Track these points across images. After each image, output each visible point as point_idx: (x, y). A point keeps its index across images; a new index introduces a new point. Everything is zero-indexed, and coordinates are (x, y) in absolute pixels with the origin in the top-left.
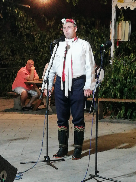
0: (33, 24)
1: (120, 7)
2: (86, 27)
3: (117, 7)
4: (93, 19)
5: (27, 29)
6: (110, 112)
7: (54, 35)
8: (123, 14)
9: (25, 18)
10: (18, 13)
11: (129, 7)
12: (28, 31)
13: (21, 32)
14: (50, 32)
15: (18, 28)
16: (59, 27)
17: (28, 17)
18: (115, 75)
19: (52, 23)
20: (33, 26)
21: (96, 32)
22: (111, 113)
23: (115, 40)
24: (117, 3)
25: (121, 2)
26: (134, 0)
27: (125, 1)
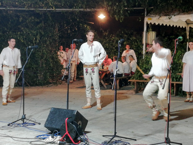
1: (149, 23)
2: (127, 36)
3: (147, 23)
4: (132, 31)
7: (108, 41)
8: (151, 28)
10: (87, 27)
11: (155, 23)
14: (105, 39)
16: (111, 36)
18: (146, 66)
19: (107, 34)
21: (134, 39)
23: (146, 43)
24: (148, 20)
25: (151, 19)
26: (158, 18)
27: (153, 19)
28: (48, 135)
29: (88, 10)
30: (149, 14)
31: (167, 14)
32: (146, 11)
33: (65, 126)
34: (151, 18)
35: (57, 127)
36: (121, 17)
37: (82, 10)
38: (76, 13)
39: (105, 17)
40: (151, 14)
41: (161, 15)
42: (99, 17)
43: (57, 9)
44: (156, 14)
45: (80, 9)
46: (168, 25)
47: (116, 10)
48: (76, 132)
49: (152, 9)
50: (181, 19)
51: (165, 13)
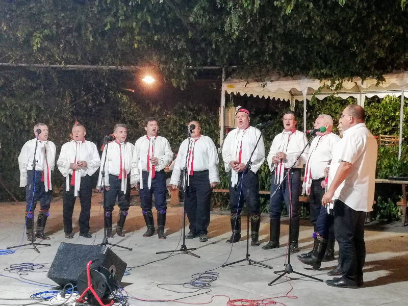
0: (137, 109)
1: (229, 93)
2: (194, 114)
3: (226, 93)
4: (201, 105)
5: (130, 114)
6: (219, 204)
8: (233, 100)
9: (128, 103)
10: (122, 97)
11: (239, 93)
12: (131, 117)
13: (124, 118)
15: (121, 113)
16: (164, 113)
17: (131, 101)
19: (157, 109)
20: (136, 111)
21: (204, 118)
22: (221, 205)
23: (225, 126)
24: (227, 88)
25: (232, 87)
26: (244, 86)
27: (236, 86)
28: (54, 292)
29: (124, 68)
30: (229, 78)
31: (259, 78)
32: (224, 72)
33: (86, 275)
34: (233, 84)
35: (72, 278)
36: (183, 81)
37: (113, 67)
38: (103, 73)
39: (154, 80)
40: (232, 77)
41: (249, 80)
42: (143, 80)
43: (68, 66)
44: (241, 78)
45: (110, 67)
46: (261, 97)
47: (173, 69)
48: (105, 286)
49: (234, 70)
50: (282, 87)
51: (256, 76)
